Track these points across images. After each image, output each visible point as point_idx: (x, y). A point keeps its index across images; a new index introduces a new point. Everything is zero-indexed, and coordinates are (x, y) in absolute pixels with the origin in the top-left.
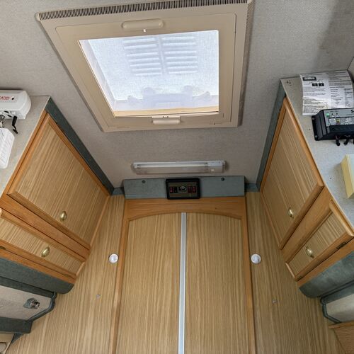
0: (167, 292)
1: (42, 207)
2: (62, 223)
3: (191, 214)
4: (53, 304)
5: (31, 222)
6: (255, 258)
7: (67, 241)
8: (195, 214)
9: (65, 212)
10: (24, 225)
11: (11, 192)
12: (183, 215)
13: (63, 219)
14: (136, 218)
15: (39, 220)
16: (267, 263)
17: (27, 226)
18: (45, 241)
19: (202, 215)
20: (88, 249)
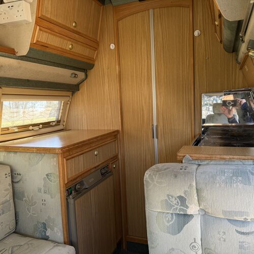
0: (145, 61)
1: (60, 21)
2: (75, 29)
3: (156, 10)
4: (86, 76)
5: (57, 31)
6: (196, 33)
7: (82, 39)
8: (158, 9)
9: (75, 22)
10: (53, 33)
11: (40, 16)
12: (151, 11)
13: (75, 27)
14: (121, 19)
15: (61, 29)
16: (204, 35)
17: (55, 33)
18: (68, 40)
19: (163, 9)
20: (97, 43)
